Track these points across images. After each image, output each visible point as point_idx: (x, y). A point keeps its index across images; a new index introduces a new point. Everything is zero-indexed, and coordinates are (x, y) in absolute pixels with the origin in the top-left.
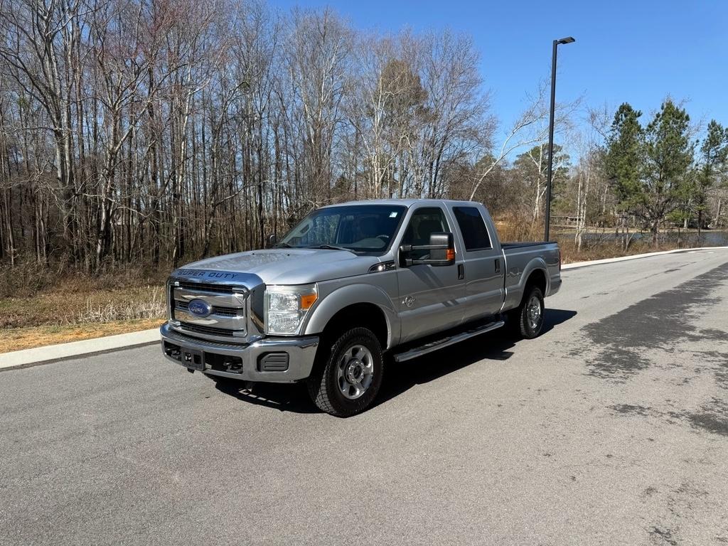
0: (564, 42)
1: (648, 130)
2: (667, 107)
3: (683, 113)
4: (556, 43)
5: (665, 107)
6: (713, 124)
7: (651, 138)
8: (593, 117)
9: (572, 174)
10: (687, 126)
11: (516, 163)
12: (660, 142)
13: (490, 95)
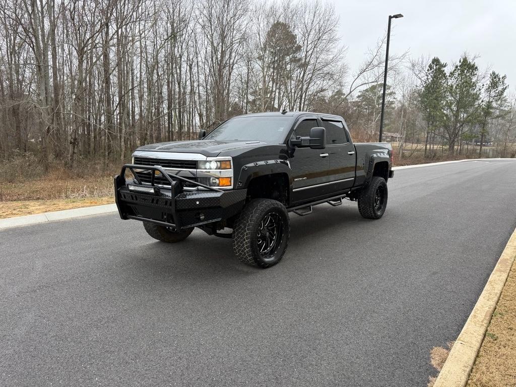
0: (396, 17)
1: (449, 76)
2: (463, 61)
3: (474, 65)
4: (390, 17)
5: (462, 61)
6: (494, 73)
7: (452, 82)
8: (413, 65)
9: (397, 105)
10: (476, 74)
11: (359, 97)
12: (458, 85)
13: (343, 50)
